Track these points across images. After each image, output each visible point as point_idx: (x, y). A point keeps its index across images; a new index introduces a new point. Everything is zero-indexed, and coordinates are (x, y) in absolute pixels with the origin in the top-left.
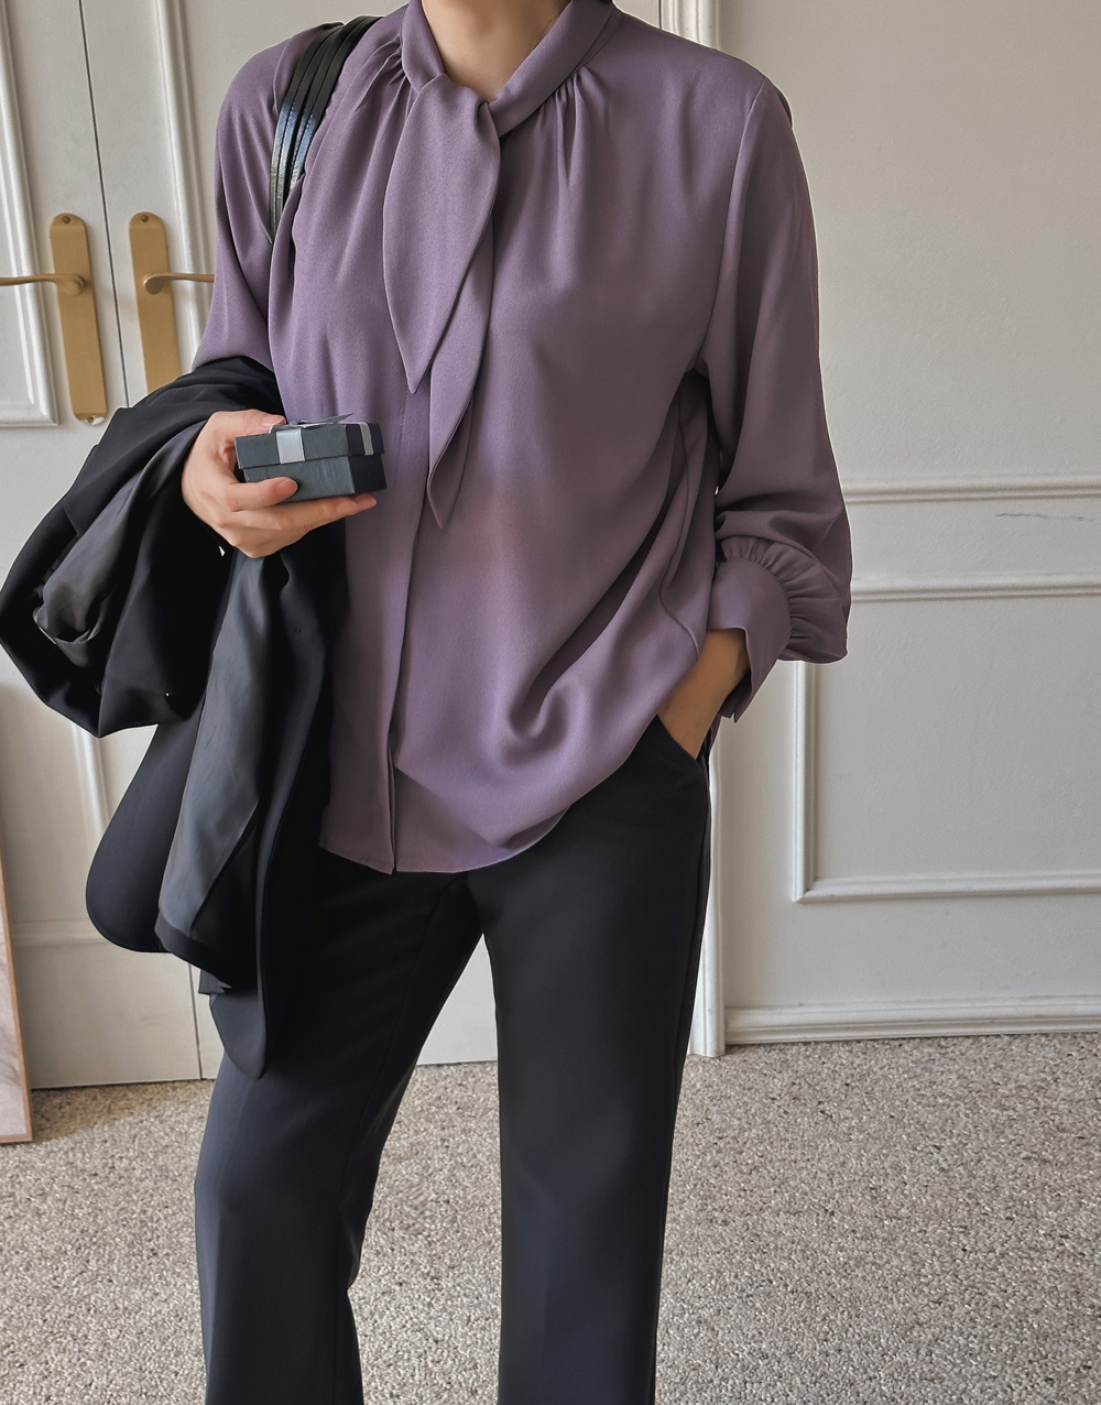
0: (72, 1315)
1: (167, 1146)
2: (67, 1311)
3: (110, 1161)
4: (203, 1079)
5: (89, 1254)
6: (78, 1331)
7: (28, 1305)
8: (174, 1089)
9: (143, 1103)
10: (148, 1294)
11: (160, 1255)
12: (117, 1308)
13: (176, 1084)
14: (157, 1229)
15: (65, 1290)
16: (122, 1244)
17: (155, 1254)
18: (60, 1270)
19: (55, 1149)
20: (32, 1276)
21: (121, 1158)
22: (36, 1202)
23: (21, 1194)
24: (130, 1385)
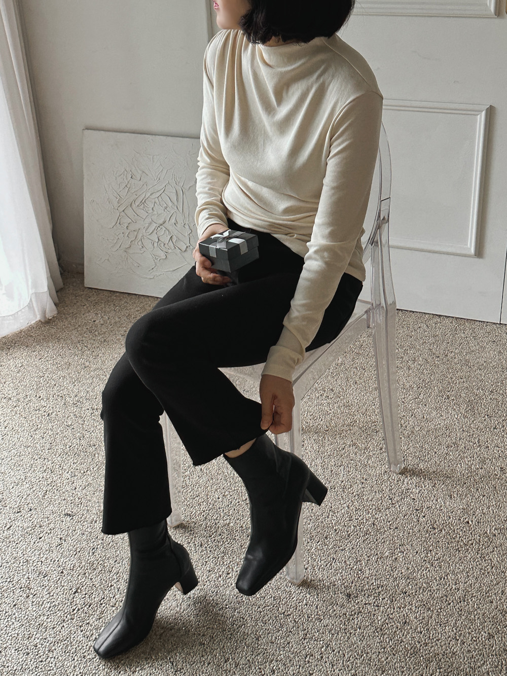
0: (404, 416)
1: (473, 351)
2: (404, 413)
3: (446, 352)
4: (500, 324)
5: (422, 391)
6: (404, 424)
8: (486, 326)
9: (470, 329)
10: (439, 415)
11: (450, 399)
13: (488, 324)
14: (454, 387)
17: (448, 398)
19: (427, 342)
21: (452, 352)
23: (406, 358)
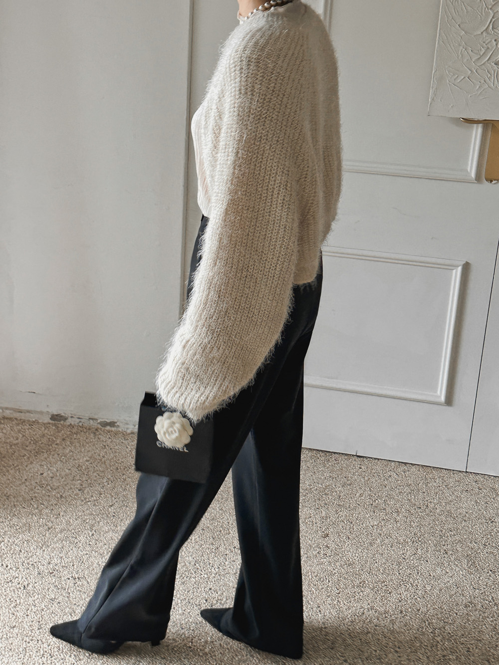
0: (411, 574)
1: (451, 501)
2: (409, 571)
3: (426, 503)
4: (466, 472)
5: (418, 546)
6: (414, 582)
7: (392, 564)
8: (453, 474)
9: (439, 478)
10: (444, 572)
11: (448, 554)
12: (430, 575)
13: (454, 472)
14: (447, 540)
15: (408, 561)
16: (432, 545)
17: (446, 553)
18: (405, 550)
19: (403, 492)
20: (394, 551)
21: (431, 502)
22: (395, 515)
24: (437, 614)
